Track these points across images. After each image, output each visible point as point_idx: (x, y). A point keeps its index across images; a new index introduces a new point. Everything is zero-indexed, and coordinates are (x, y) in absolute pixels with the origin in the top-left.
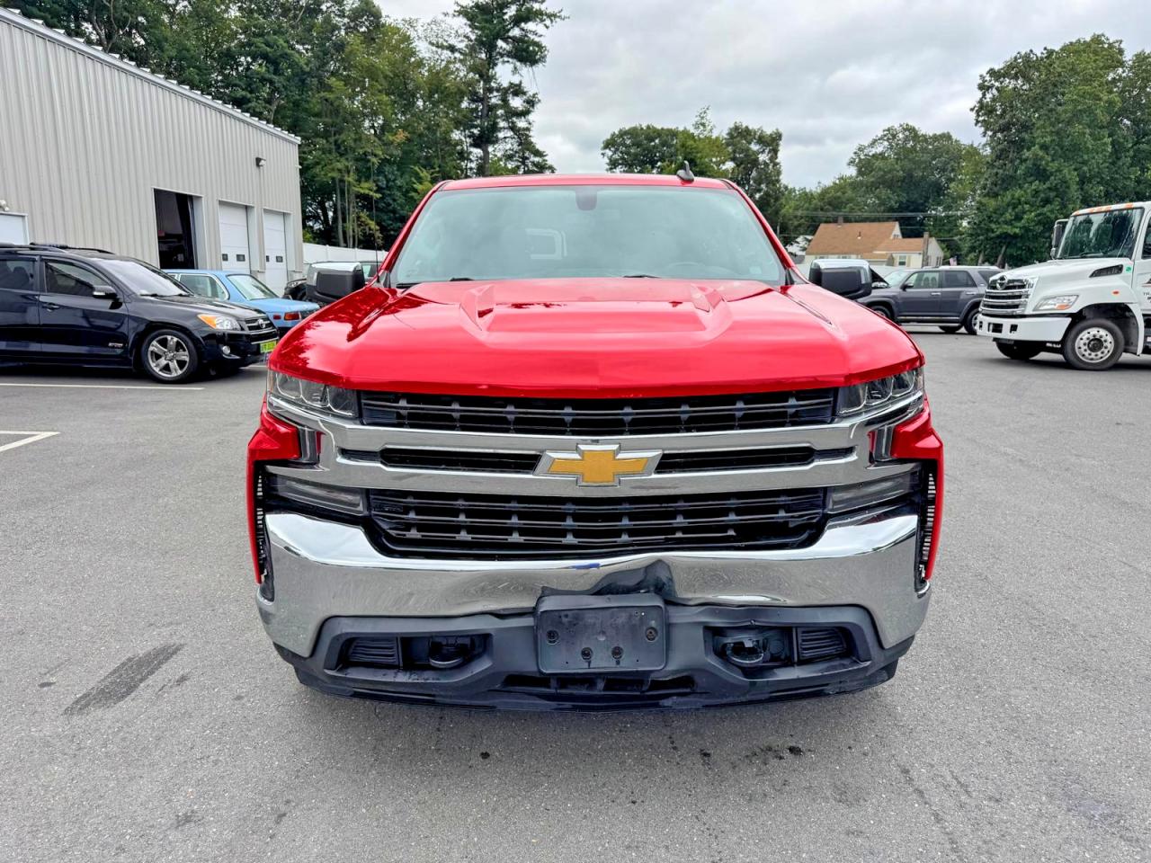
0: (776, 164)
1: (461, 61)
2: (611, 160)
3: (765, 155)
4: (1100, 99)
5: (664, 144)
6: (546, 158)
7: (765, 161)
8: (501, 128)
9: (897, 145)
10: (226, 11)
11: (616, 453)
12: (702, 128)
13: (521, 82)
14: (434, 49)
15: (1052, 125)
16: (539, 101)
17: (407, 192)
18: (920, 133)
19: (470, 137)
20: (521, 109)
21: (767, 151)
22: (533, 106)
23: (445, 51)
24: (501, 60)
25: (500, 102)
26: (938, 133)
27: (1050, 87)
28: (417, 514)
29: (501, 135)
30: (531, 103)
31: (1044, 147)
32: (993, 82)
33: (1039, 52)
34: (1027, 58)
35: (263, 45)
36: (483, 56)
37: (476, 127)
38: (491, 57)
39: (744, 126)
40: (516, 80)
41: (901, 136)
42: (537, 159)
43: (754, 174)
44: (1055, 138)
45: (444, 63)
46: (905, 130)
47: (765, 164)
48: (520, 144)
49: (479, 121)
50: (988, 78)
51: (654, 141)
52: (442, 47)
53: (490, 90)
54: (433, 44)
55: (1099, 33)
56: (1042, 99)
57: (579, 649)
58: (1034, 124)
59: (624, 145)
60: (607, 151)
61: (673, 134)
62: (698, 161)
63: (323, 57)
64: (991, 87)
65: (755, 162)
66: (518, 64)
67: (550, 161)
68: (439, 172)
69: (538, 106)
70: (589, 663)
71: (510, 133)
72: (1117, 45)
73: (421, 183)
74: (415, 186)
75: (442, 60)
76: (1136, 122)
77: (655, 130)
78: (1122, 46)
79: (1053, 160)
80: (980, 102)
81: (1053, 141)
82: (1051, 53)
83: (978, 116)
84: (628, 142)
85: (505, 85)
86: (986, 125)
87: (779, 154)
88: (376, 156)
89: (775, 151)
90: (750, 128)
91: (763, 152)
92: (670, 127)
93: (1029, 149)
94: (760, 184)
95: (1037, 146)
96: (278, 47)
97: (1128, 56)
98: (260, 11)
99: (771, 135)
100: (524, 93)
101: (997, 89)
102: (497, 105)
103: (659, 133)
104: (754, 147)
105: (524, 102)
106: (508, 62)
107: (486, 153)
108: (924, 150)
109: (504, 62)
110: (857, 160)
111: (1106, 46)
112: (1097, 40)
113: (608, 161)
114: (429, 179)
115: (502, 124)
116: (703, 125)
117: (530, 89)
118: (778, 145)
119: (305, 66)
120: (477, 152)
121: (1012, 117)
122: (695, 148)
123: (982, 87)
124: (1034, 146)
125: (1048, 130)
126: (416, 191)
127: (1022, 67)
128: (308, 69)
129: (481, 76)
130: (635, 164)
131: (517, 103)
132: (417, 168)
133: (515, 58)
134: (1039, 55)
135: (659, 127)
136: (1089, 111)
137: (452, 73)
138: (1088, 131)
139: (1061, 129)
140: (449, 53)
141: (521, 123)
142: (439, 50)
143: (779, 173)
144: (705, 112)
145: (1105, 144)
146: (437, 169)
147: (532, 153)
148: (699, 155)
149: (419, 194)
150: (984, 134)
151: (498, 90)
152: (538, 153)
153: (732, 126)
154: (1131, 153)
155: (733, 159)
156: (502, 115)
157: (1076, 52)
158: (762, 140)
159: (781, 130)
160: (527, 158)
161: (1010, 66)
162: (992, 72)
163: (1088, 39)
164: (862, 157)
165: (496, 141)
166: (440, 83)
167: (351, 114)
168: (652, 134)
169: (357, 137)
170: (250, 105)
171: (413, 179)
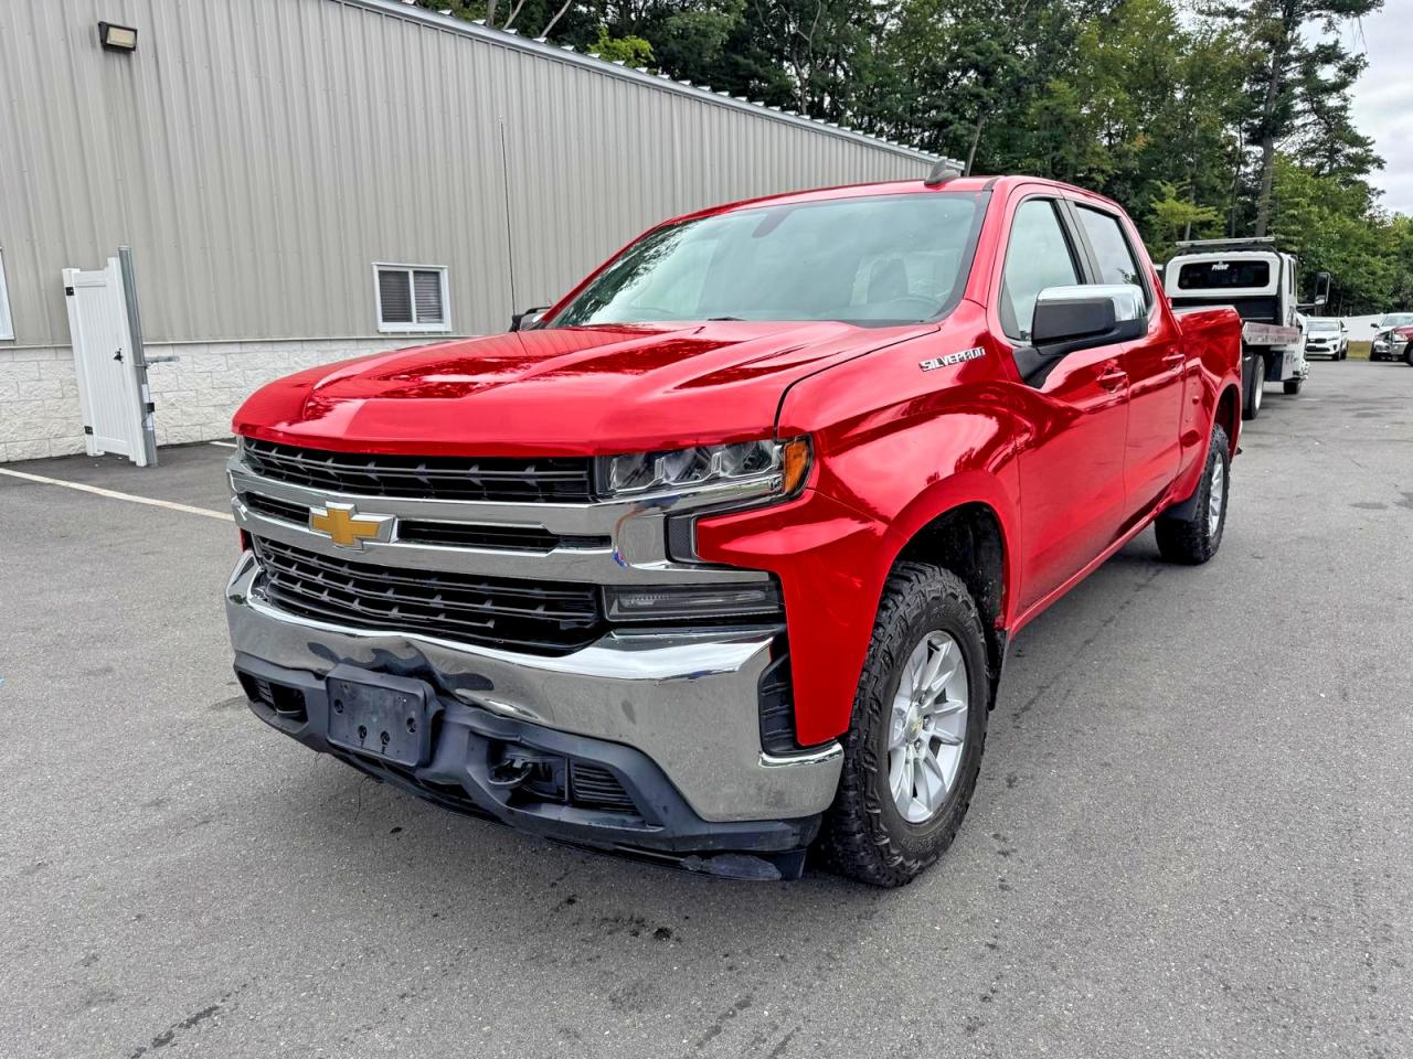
1: (1243, 27)
6: (1370, 147)
8: (1299, 112)
10: (939, 20)
11: (349, 514)
13: (1337, 42)
14: (1203, 18)
16: (1366, 64)
17: (1142, 214)
19: (1246, 130)
20: (1333, 81)
22: (1354, 75)
23: (1219, 19)
24: (1308, 15)
25: (1300, 77)
29: (1298, 122)
30: (1352, 70)
35: (974, 54)
36: (1280, 15)
37: (1256, 116)
38: (1290, 15)
40: (1328, 40)
42: (1353, 151)
45: (1215, 36)
48: (1328, 131)
49: (1262, 107)
52: (1216, 14)
53: (1287, 61)
54: (1201, 12)
57: (357, 726)
63: (1048, 54)
66: (1335, 16)
67: (1376, 151)
68: (1191, 184)
69: (1363, 75)
70: (362, 743)
71: (1312, 118)
73: (1162, 201)
74: (1153, 205)
75: (1213, 31)
85: (1312, 49)
88: (1103, 172)
96: (991, 53)
98: (976, 13)
100: (1341, 57)
102: (1293, 81)
105: (1340, 69)
106: (1319, 16)
107: (1269, 150)
109: (1312, 17)
114: (1174, 195)
115: (1299, 106)
117: (1350, 48)
119: (1022, 70)
120: (1257, 150)
126: (1153, 211)
128: (1024, 74)
129: (1273, 43)
131: (1328, 73)
132: (1159, 183)
133: (1330, 9)
137: (1229, 45)
140: (1226, 20)
141: (1332, 101)
142: (1210, 20)
146: (1189, 180)
147: (1347, 142)
149: (1158, 215)
151: (1297, 59)
152: (1357, 141)
156: (1302, 94)
160: (1339, 151)
165: (1290, 131)
166: (1207, 62)
167: (1074, 121)
169: (1080, 151)
170: (951, 128)
171: (1152, 196)
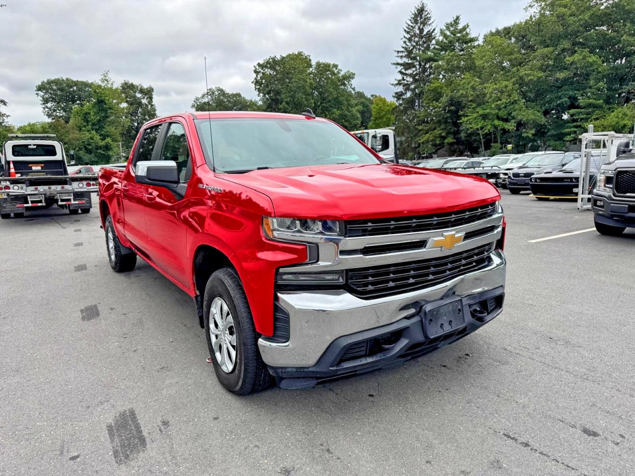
0: (152, 105)
2: (43, 99)
3: (145, 100)
4: (307, 82)
5: (79, 90)
7: (145, 104)
9: (215, 98)
11: (455, 235)
12: (106, 82)
15: (289, 92)
18: (226, 92)
21: (146, 98)
26: (235, 93)
27: (286, 75)
28: (373, 278)
31: (287, 103)
32: (260, 70)
33: (278, 57)
34: (273, 59)
39: (130, 83)
41: (217, 93)
43: (140, 110)
44: (291, 99)
46: (219, 90)
47: (146, 105)
50: (257, 67)
51: (72, 88)
55: (301, 51)
56: (283, 80)
58: (281, 92)
59: (52, 89)
60: (40, 92)
61: (86, 85)
62: (107, 102)
64: (260, 72)
65: (140, 104)
72: (308, 57)
76: (320, 93)
77: (73, 82)
78: (310, 58)
79: (292, 110)
80: (256, 79)
81: (291, 100)
82: (283, 58)
83: (256, 86)
84: (55, 87)
86: (259, 90)
87: (153, 100)
89: (151, 98)
90: (134, 84)
91: (144, 98)
92: (83, 80)
93: (281, 104)
94: (145, 116)
95: (284, 103)
97: (313, 63)
99: (147, 89)
101: (262, 73)
103: (76, 83)
104: (139, 95)
108: (229, 101)
110: (196, 105)
111: (304, 57)
112: (300, 54)
113: (41, 99)
116: (107, 80)
118: (151, 94)
121: (271, 87)
122: (103, 94)
123: (255, 72)
124: (283, 102)
125: (288, 95)
127: (272, 64)
130: (61, 101)
134: (279, 59)
135: (75, 79)
136: (304, 88)
138: (304, 96)
139: (293, 94)
143: (155, 110)
144: (107, 74)
145: (311, 103)
148: (107, 98)
150: (259, 95)
153: (123, 82)
154: (320, 108)
155: (127, 102)
157: (293, 59)
158: (142, 91)
159: (152, 86)
161: (268, 62)
162: (259, 65)
163: (297, 53)
164: (199, 104)
168: (70, 84)
